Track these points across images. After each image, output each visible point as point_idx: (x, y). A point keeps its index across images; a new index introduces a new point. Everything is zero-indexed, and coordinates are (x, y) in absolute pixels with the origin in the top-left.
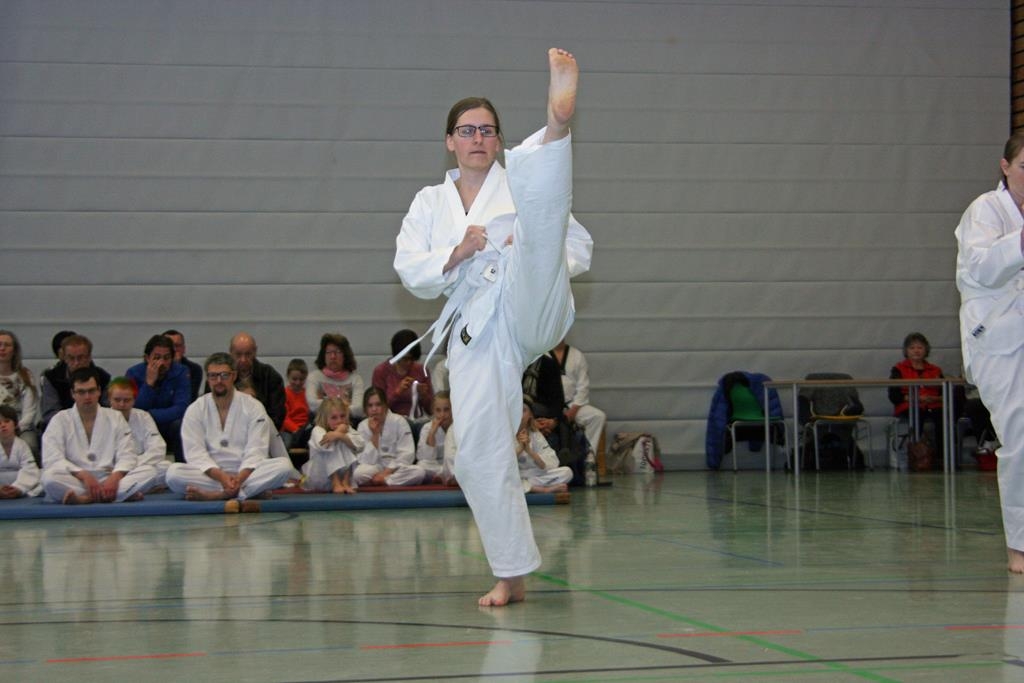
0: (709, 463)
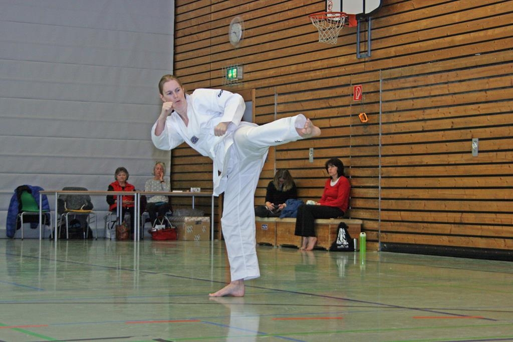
0: (8, 235)
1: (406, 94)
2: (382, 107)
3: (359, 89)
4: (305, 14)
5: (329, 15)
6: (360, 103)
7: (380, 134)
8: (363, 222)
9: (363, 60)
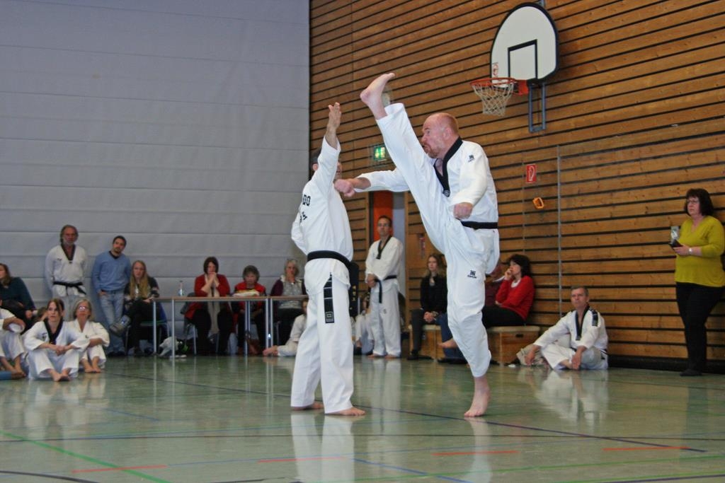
1: (590, 174)
2: (561, 190)
3: (532, 170)
4: (464, 80)
5: (494, 82)
6: (534, 185)
7: (559, 223)
8: (541, 329)
9: (537, 134)
